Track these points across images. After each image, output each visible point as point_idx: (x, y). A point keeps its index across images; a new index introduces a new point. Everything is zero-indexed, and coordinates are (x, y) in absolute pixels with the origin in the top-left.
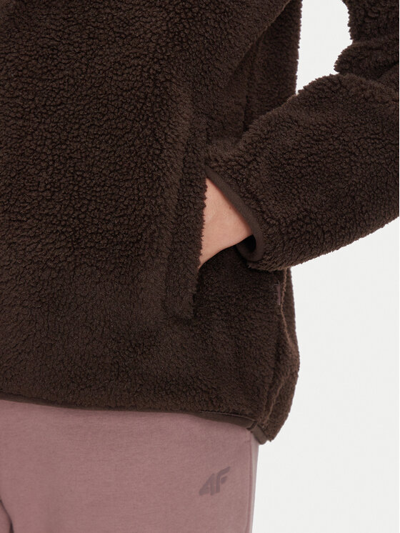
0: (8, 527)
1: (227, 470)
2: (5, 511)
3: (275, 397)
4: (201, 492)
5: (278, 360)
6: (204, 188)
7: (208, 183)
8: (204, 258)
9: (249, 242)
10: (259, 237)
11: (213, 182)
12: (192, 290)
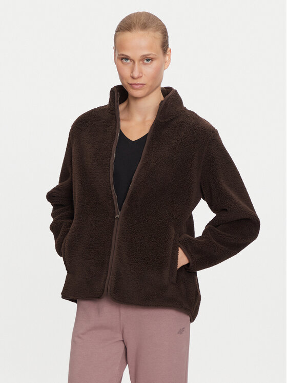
0: (124, 347)
1: (184, 328)
2: (124, 343)
3: (195, 306)
4: (178, 333)
5: (196, 296)
6: (178, 250)
7: (179, 249)
8: (178, 268)
9: (188, 265)
10: (191, 265)
11: (181, 248)
12: (176, 275)
